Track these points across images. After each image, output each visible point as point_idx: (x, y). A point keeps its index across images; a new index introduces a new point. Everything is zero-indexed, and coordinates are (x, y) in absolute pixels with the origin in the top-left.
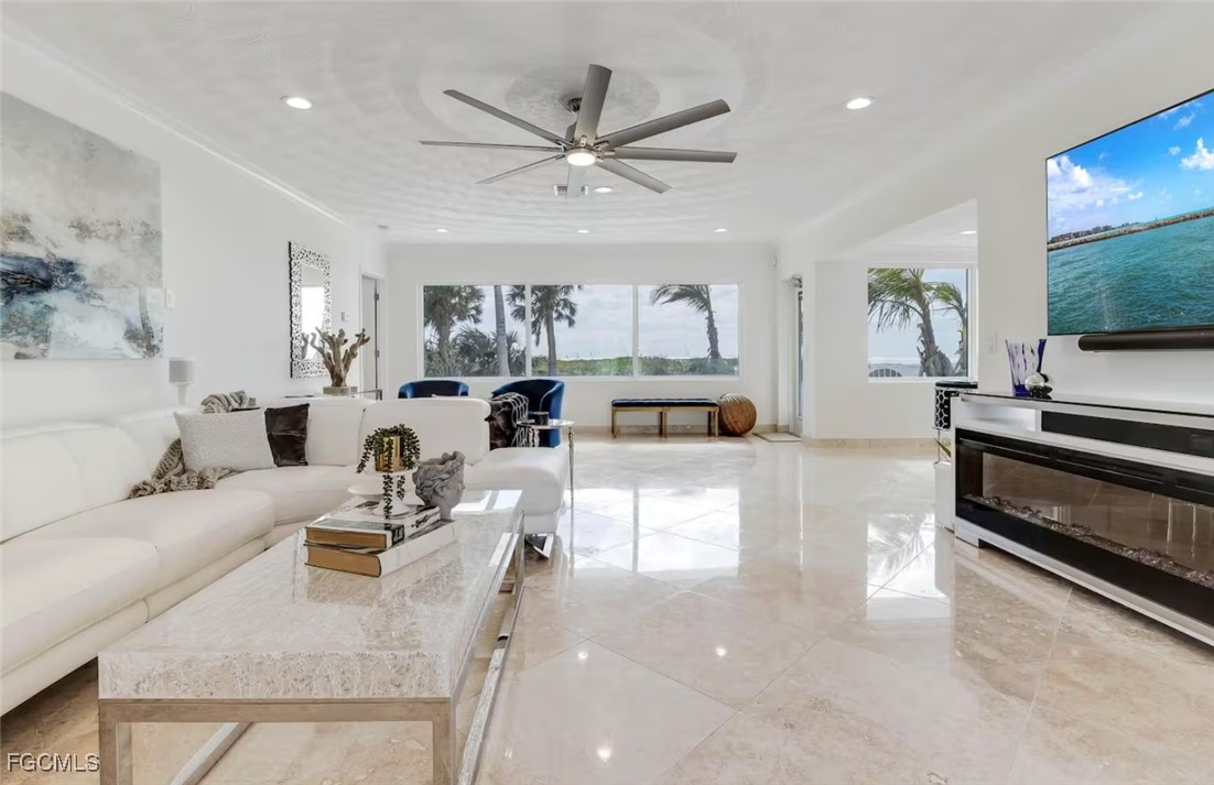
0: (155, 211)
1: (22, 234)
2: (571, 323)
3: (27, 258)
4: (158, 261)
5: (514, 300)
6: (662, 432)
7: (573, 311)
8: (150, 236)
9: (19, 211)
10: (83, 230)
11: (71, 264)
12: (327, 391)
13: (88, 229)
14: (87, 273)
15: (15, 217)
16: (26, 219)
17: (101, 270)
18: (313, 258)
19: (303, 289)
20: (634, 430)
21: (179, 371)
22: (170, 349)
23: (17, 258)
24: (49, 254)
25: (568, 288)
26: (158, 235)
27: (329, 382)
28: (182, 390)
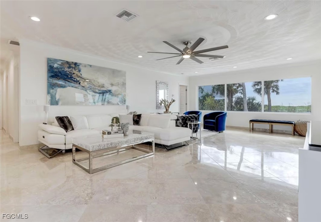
0: (125, 80)
1: (103, 87)
2: (278, 93)
3: (104, 90)
4: (125, 88)
5: (255, 86)
6: (272, 132)
7: (278, 89)
8: (124, 84)
9: (103, 83)
10: (112, 85)
11: (110, 90)
12: (165, 113)
13: (113, 85)
14: (113, 91)
15: (102, 84)
16: (104, 84)
17: (115, 91)
18: (163, 83)
19: (160, 91)
20: (261, 130)
21: (127, 107)
22: (127, 103)
23: (102, 90)
24: (107, 89)
25: (277, 81)
26: (126, 84)
27: (165, 110)
28: (128, 110)
